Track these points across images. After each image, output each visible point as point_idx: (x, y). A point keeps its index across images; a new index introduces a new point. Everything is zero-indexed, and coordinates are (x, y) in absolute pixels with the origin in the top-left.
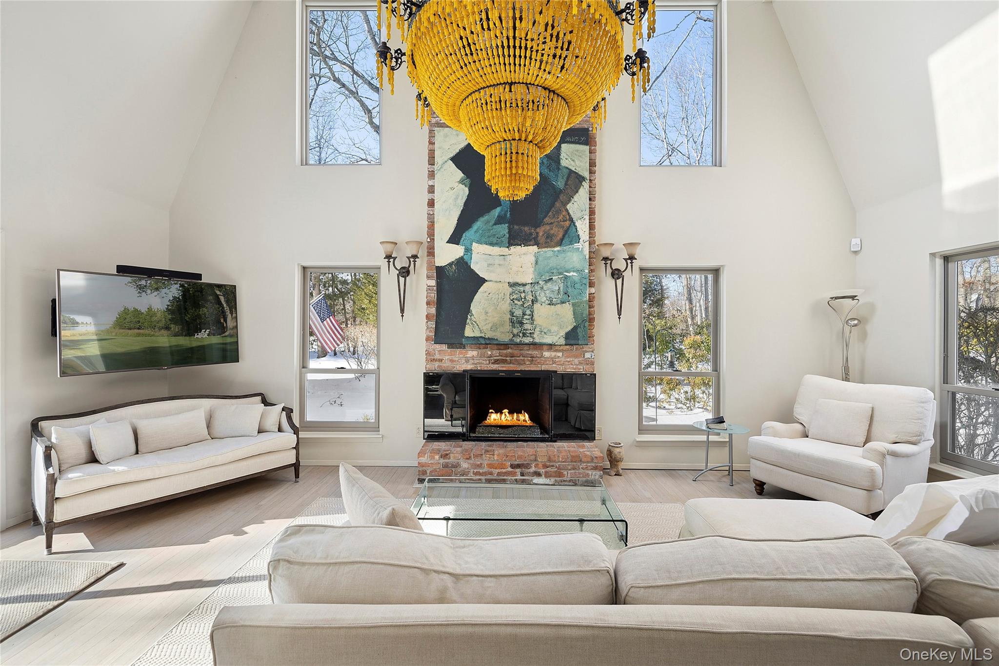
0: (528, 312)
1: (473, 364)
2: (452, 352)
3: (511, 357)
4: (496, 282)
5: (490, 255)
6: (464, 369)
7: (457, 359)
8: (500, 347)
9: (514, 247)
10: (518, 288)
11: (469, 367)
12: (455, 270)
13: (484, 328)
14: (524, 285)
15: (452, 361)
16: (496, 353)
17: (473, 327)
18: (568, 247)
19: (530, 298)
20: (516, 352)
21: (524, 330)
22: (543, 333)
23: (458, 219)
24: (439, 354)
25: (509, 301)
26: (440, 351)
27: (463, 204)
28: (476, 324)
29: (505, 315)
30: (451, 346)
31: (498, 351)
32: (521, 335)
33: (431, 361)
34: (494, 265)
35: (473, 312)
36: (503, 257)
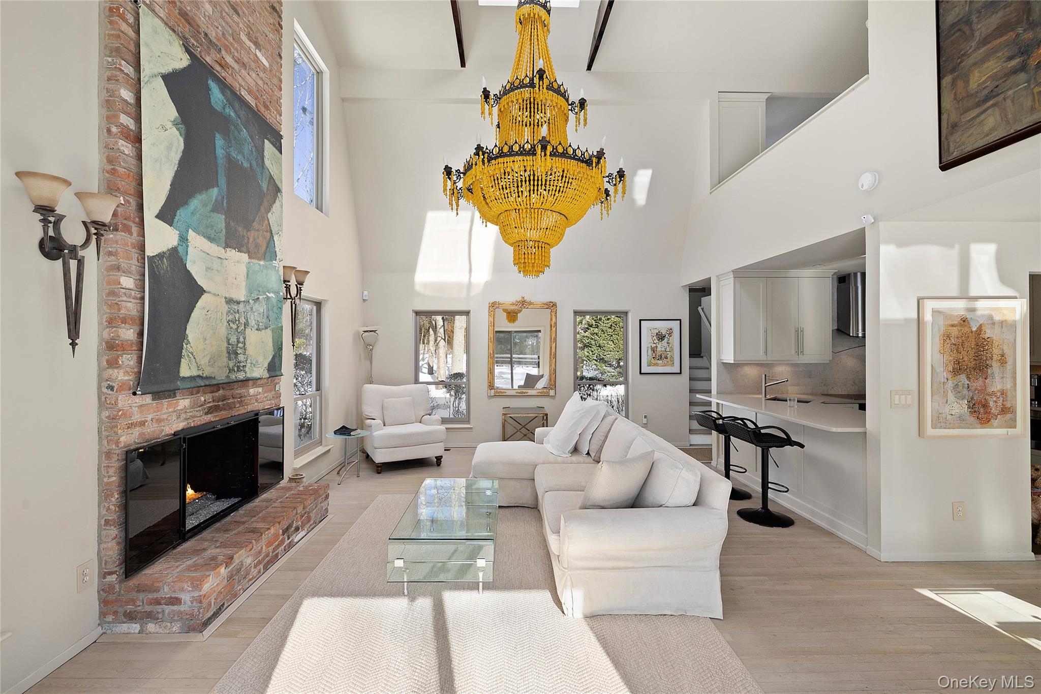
0: (241, 340)
1: (186, 419)
2: (159, 406)
3: (223, 401)
4: (214, 294)
5: (208, 254)
6: (175, 430)
7: (165, 416)
8: (212, 388)
9: (230, 249)
10: (233, 306)
11: (180, 425)
12: (167, 268)
13: (202, 362)
14: (238, 303)
15: (159, 421)
16: (209, 397)
17: (190, 361)
18: (268, 263)
19: (243, 320)
20: (228, 393)
21: (238, 362)
22: (253, 365)
23: (172, 183)
24: (141, 412)
25: (225, 324)
26: (141, 406)
27: (177, 162)
28: (192, 357)
29: (222, 343)
30: (157, 395)
31: (210, 395)
32: (236, 369)
33: (128, 427)
34: (213, 269)
35: (190, 338)
36: (220, 260)
